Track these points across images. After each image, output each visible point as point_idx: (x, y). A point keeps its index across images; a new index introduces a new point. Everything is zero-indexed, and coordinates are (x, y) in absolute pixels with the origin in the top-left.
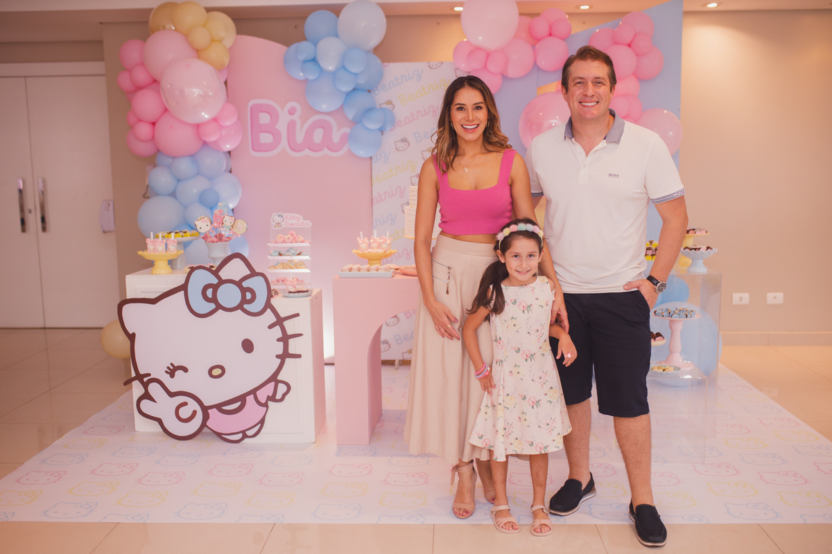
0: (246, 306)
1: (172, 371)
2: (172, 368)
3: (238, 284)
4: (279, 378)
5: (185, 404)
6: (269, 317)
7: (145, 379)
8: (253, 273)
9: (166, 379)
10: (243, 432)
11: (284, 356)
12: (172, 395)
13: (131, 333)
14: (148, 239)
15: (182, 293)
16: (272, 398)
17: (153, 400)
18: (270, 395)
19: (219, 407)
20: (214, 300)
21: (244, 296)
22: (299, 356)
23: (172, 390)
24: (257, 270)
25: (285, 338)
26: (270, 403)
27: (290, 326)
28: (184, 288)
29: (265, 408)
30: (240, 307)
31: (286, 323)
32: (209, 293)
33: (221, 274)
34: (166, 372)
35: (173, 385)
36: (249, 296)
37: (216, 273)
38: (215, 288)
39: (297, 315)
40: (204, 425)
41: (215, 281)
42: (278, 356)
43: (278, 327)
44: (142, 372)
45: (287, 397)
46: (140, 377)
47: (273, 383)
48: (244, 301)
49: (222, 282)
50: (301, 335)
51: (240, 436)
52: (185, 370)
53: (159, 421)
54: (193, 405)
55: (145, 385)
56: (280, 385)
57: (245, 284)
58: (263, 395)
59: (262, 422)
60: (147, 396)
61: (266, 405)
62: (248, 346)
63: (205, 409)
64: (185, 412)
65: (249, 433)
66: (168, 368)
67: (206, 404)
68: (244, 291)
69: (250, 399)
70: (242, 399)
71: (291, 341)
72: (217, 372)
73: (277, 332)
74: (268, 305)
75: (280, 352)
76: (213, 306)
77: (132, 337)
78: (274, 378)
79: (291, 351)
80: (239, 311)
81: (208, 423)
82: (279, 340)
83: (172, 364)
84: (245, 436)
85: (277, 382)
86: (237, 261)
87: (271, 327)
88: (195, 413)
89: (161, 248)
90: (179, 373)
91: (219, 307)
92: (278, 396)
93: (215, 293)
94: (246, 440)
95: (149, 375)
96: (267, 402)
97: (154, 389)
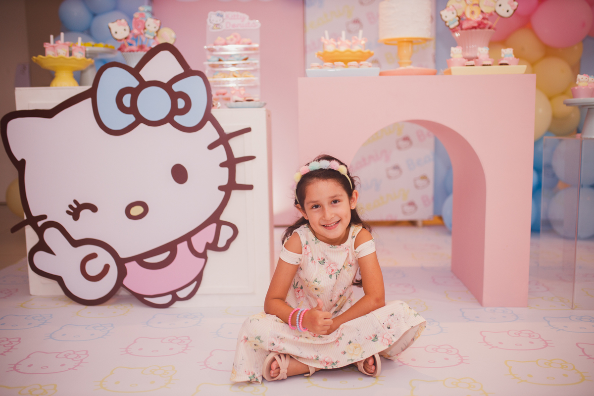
0: (177, 118)
1: (75, 211)
2: (75, 206)
3: (167, 87)
4: (223, 218)
5: (93, 256)
6: (209, 133)
7: (40, 224)
8: (188, 72)
9: (67, 222)
10: (173, 293)
11: (230, 187)
12: (75, 243)
13: (19, 159)
14: (47, 44)
15: (89, 100)
16: (213, 246)
17: (50, 251)
18: (211, 241)
19: (140, 259)
20: (133, 110)
21: (174, 104)
22: (250, 187)
23: (76, 237)
24: (193, 67)
25: (231, 163)
26: (210, 253)
27: (239, 147)
28: (91, 94)
29: (203, 260)
30: (169, 119)
31: (232, 142)
32: (127, 100)
33: (143, 73)
34: (68, 212)
35: (77, 230)
36: (181, 104)
37: (135, 72)
38: (135, 92)
39: (248, 130)
40: (119, 284)
41: (135, 83)
42: (221, 188)
43: (221, 148)
44: (35, 213)
45: (233, 245)
46: (32, 221)
47: (213, 226)
48: (175, 110)
49: (144, 84)
50: (252, 158)
51: (168, 298)
52: (94, 209)
53: (59, 280)
54: (104, 257)
55: (40, 232)
56: (224, 228)
57: (176, 87)
58: (199, 243)
59: (199, 279)
60: (42, 246)
61: (204, 256)
62: (179, 174)
63: (121, 263)
64: (94, 268)
65: (181, 294)
66: (70, 206)
67: (123, 255)
68: (175, 96)
69: (183, 247)
70: (171, 247)
71: (239, 167)
72: (137, 211)
73: (220, 153)
74: (208, 117)
75: (225, 182)
76: (131, 119)
77: (21, 165)
78: (215, 219)
79: (239, 180)
80: (168, 125)
81: (126, 282)
82: (222, 165)
83: (75, 202)
84: (175, 299)
85: (220, 224)
86: (165, 55)
87: (211, 147)
88: (107, 268)
89: (63, 51)
90: (85, 213)
91: (140, 120)
92: (221, 244)
93: (134, 101)
94: (177, 304)
95: (44, 217)
96: (205, 252)
97: (52, 236)
